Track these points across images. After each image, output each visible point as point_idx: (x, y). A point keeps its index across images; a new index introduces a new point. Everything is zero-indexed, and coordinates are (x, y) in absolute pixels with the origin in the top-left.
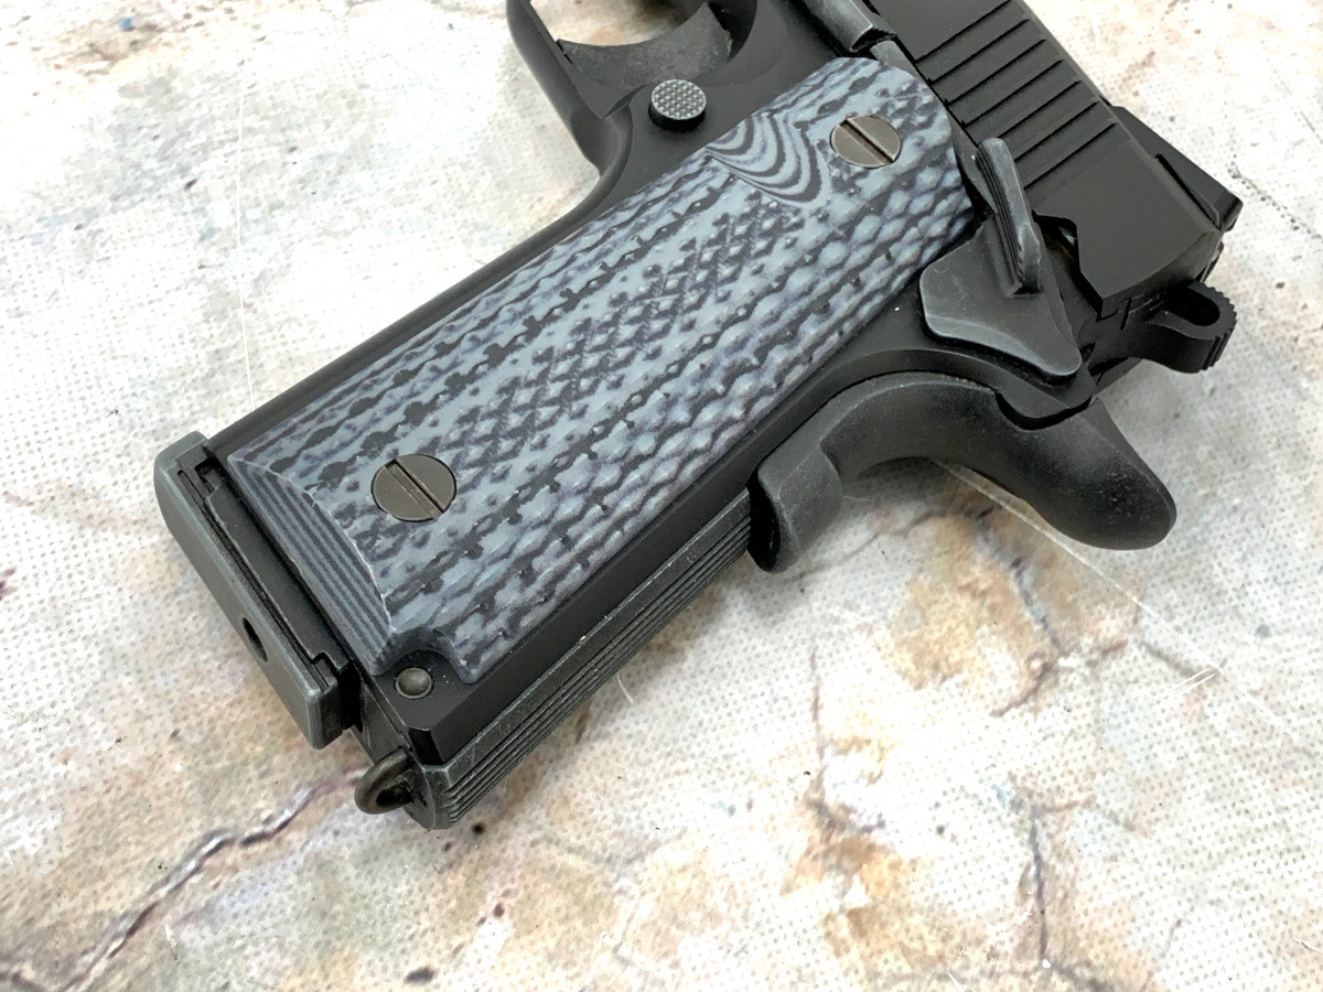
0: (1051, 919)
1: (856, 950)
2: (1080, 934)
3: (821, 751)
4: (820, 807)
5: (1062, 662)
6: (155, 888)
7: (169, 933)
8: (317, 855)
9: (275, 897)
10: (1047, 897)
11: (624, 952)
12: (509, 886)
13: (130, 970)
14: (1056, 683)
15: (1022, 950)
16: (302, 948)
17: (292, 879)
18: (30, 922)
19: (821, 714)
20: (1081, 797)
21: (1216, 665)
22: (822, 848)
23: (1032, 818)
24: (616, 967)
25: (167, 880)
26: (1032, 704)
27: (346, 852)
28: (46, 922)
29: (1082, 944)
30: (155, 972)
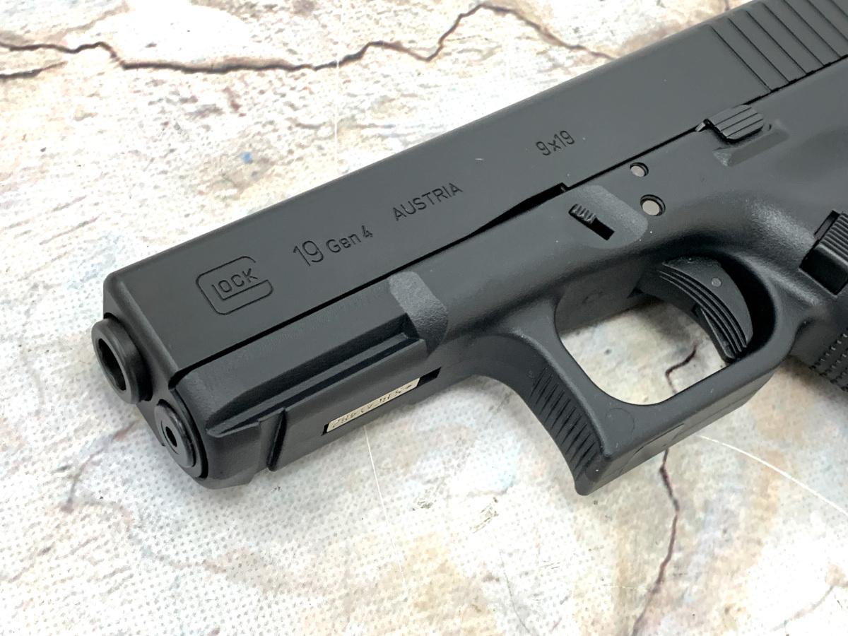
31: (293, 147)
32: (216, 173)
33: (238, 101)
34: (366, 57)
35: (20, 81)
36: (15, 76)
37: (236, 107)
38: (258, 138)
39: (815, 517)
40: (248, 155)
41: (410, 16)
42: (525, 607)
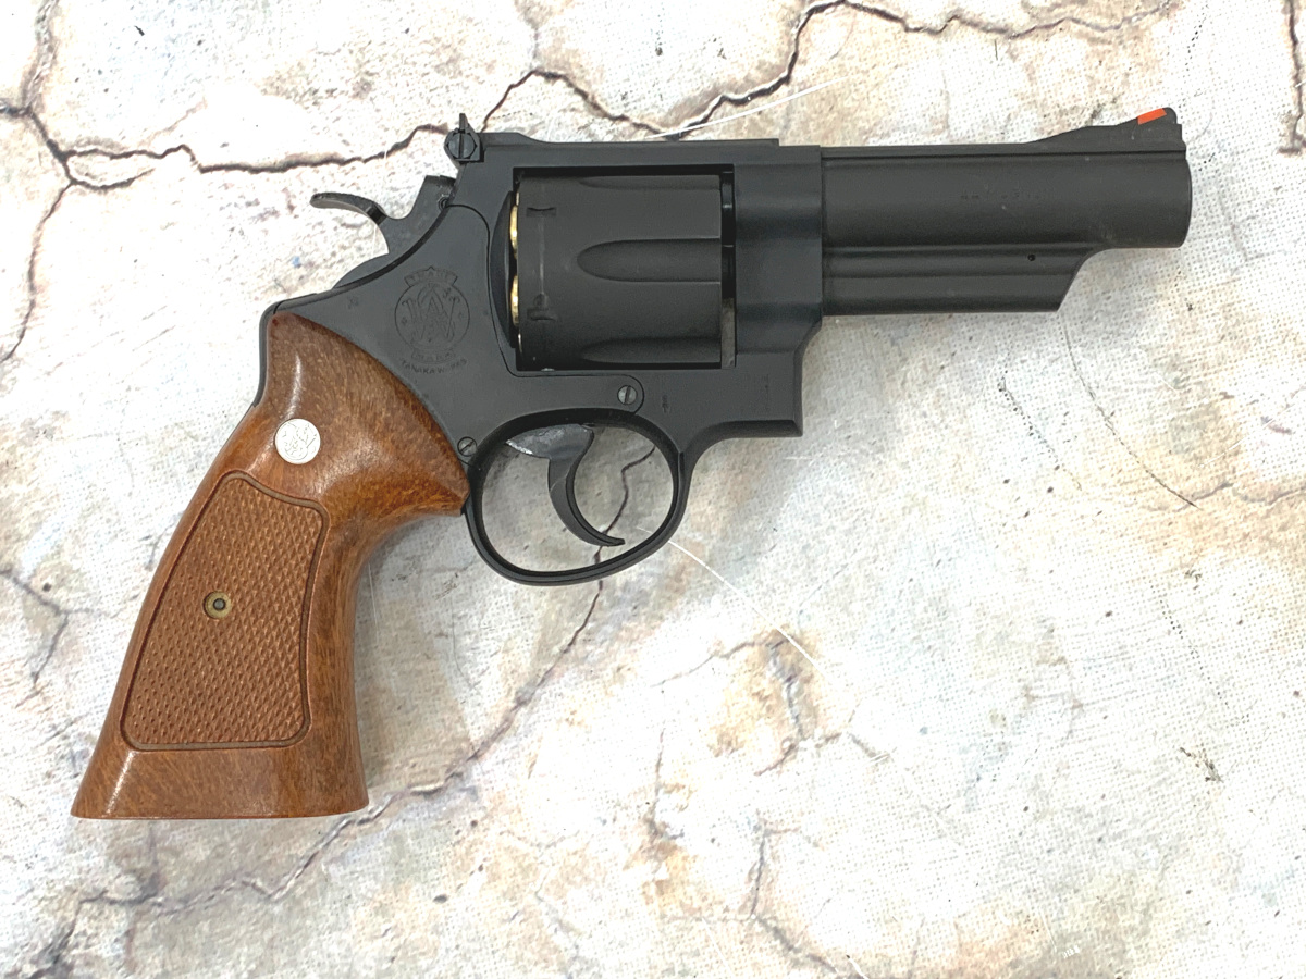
0: (761, 894)
1: (657, 901)
2: (775, 902)
3: (657, 791)
4: (651, 823)
5: (802, 744)
6: (317, 844)
7: (323, 867)
8: (394, 832)
9: (373, 852)
10: (761, 881)
11: (540, 894)
12: (487, 855)
13: (306, 885)
14: (795, 757)
15: (742, 909)
16: (386, 880)
17: (382, 844)
18: (259, 857)
19: (661, 769)
20: (793, 827)
21: (889, 751)
22: (649, 846)
23: (764, 836)
24: (535, 902)
25: (322, 840)
26: (778, 768)
27: (408, 832)
28: (266, 858)
29: (775, 908)
30: (318, 886)
31: (336, 249)
32: (270, 278)
33: (294, 202)
34: (412, 143)
35: (118, 190)
36: (114, 186)
37: (291, 208)
38: (307, 240)
39: (717, 600)
40: (297, 259)
41: (462, 90)
42: (464, 657)
